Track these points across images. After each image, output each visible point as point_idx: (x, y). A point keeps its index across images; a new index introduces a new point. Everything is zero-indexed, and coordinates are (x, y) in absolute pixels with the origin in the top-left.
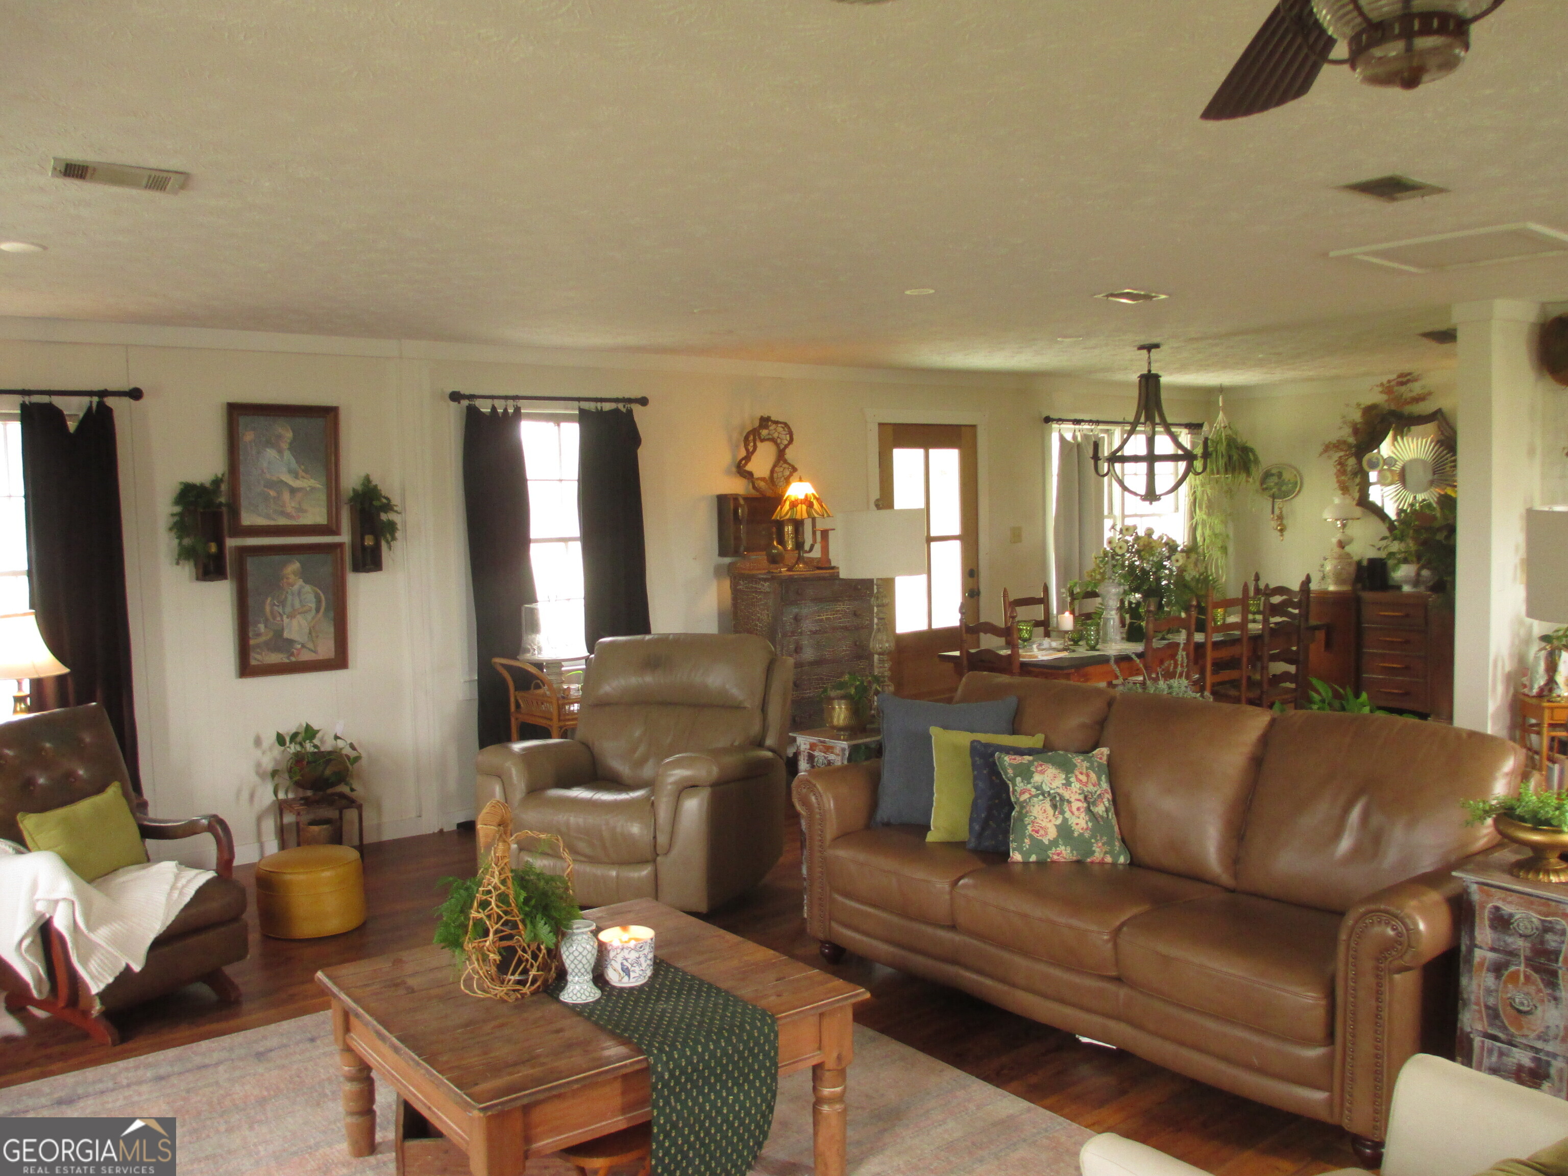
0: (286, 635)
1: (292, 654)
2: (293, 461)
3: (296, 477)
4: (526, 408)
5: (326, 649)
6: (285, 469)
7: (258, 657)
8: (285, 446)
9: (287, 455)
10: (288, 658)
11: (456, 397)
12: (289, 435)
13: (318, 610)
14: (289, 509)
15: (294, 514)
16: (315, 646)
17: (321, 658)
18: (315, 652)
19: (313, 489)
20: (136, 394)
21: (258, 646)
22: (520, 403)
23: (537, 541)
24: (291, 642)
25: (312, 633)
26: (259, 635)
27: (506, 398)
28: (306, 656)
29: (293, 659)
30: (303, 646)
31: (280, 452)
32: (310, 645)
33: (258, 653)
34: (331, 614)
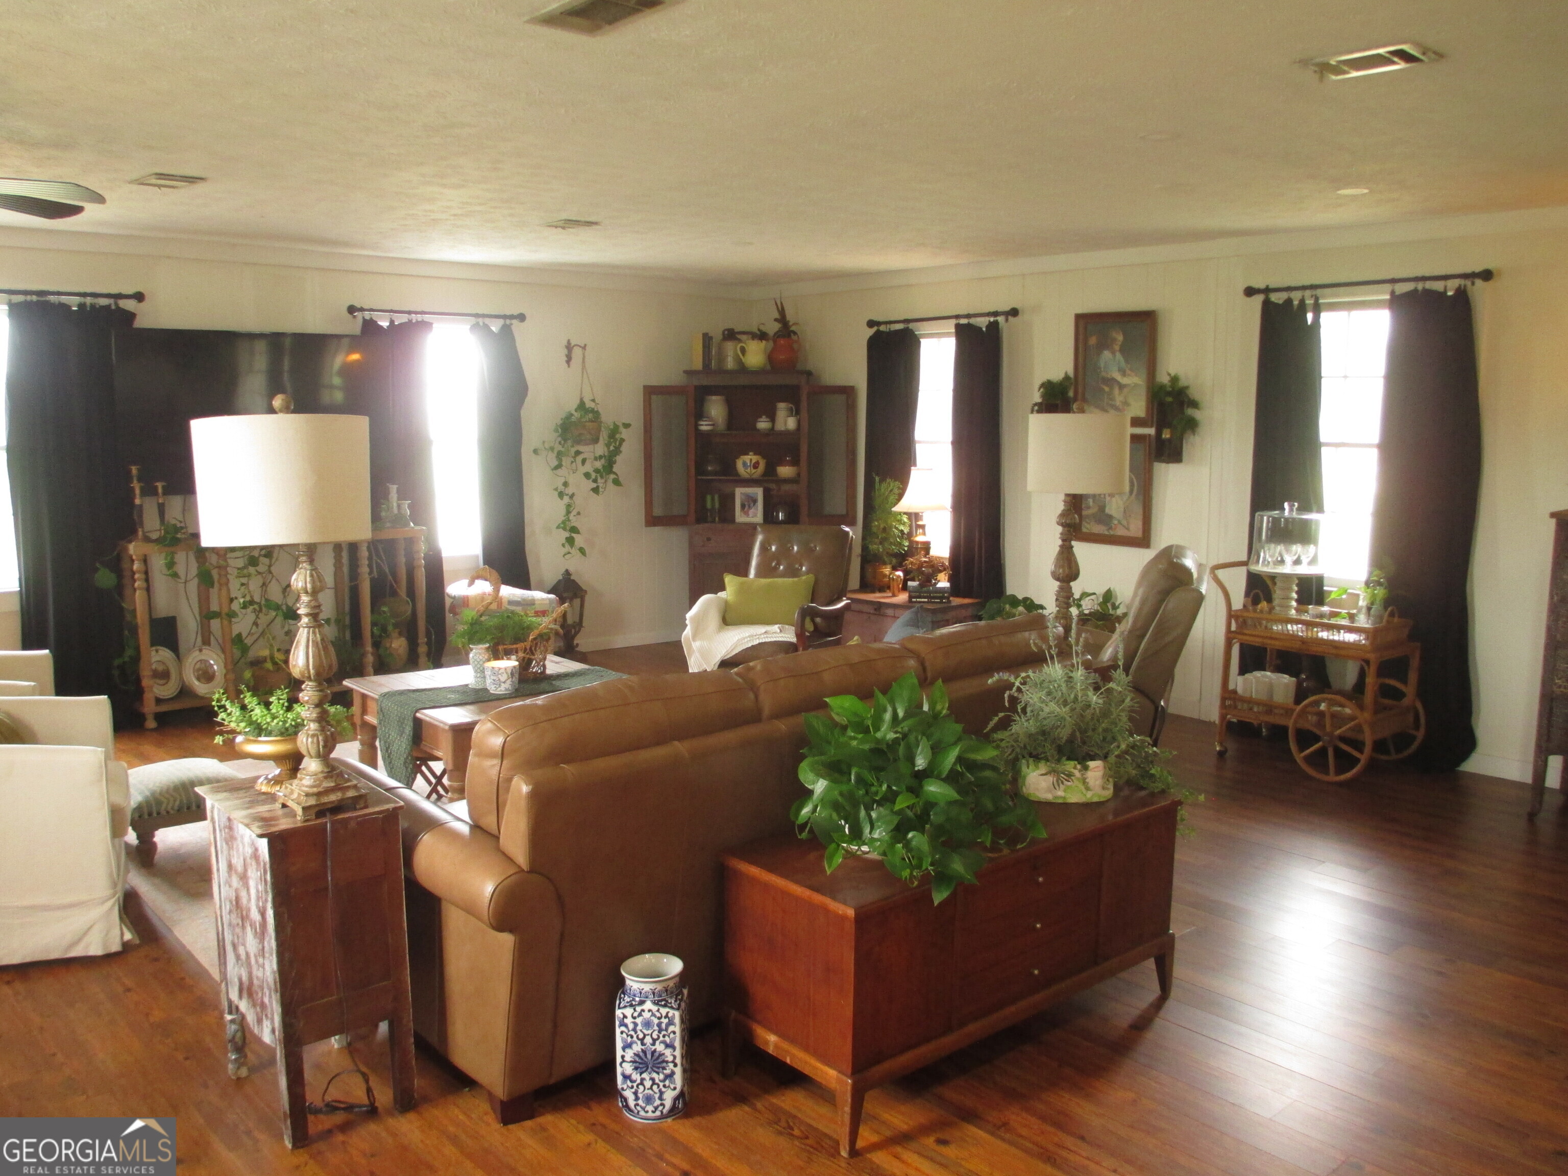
0: (1107, 511)
1: (1111, 528)
2: (1122, 359)
3: (1124, 374)
4: (1324, 297)
5: (1135, 529)
6: (1116, 368)
7: (1088, 526)
8: (1117, 347)
9: (1118, 355)
10: (1108, 530)
11: (1250, 292)
12: (1120, 338)
13: (1131, 492)
14: (1118, 403)
15: (1121, 407)
16: (1128, 523)
17: (1132, 535)
18: (1128, 529)
19: (1136, 385)
20: (1014, 312)
21: (1087, 516)
22: (1319, 292)
23: (1328, 445)
24: (1110, 517)
25: (1126, 512)
26: (1089, 508)
27: (1304, 288)
28: (1121, 532)
29: (1112, 533)
30: (1120, 522)
31: (1113, 353)
32: (1124, 522)
33: (1087, 523)
34: (1141, 498)
